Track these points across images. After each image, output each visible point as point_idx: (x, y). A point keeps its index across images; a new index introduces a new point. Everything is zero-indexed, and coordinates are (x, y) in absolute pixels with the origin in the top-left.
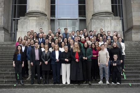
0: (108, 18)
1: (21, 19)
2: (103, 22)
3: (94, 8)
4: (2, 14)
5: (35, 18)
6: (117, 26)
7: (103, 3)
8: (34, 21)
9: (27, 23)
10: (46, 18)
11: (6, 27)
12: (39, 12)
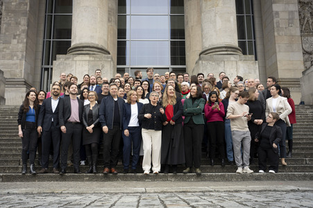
0: (232, 58)
1: (60, 59)
2: (222, 64)
3: (204, 40)
4: (23, 55)
5: (87, 58)
6: (250, 73)
7: (220, 29)
8: (84, 62)
9: (71, 66)
10: (108, 58)
11: (30, 81)
12: (95, 46)
